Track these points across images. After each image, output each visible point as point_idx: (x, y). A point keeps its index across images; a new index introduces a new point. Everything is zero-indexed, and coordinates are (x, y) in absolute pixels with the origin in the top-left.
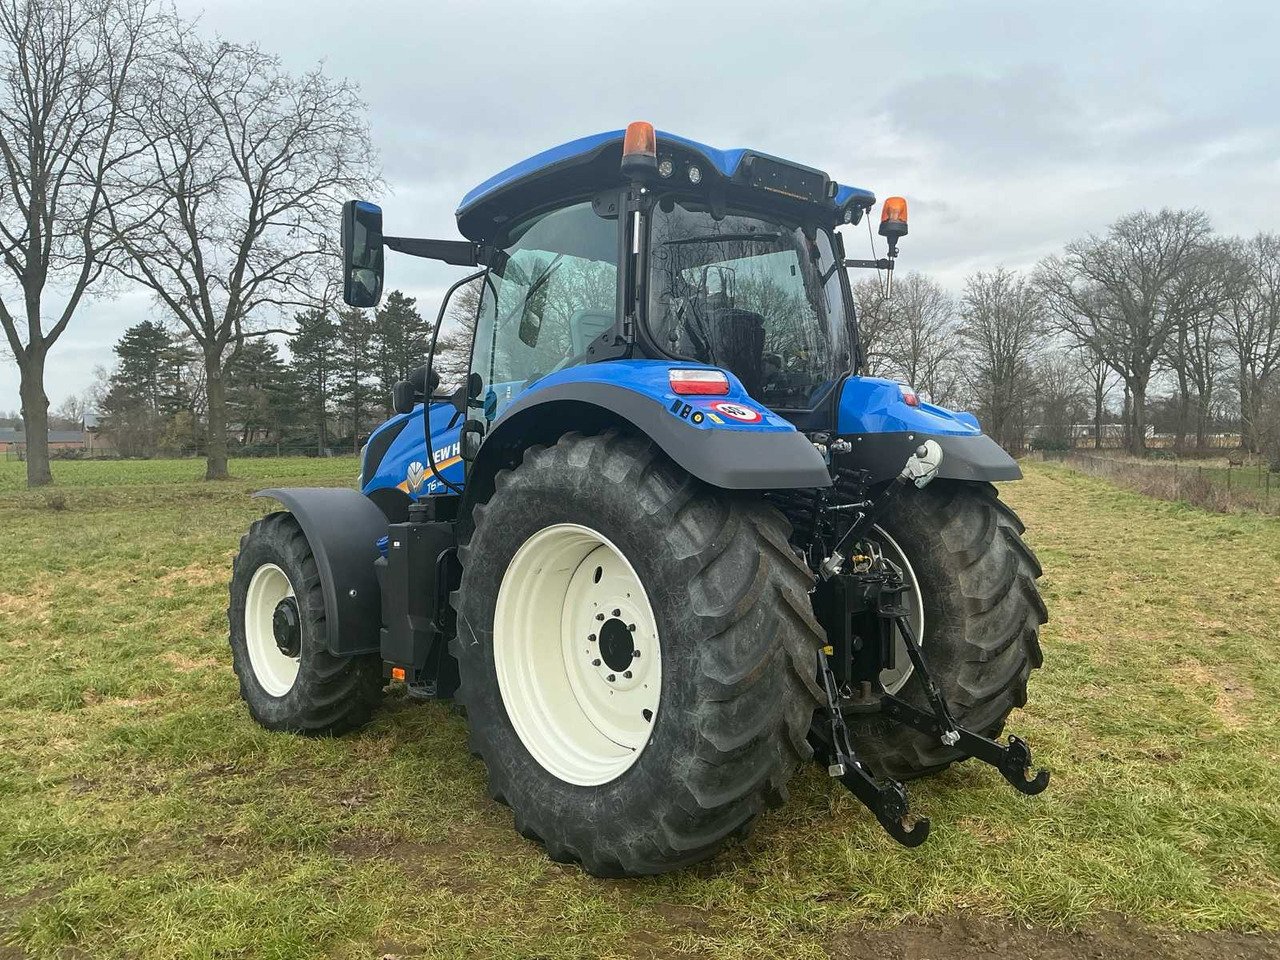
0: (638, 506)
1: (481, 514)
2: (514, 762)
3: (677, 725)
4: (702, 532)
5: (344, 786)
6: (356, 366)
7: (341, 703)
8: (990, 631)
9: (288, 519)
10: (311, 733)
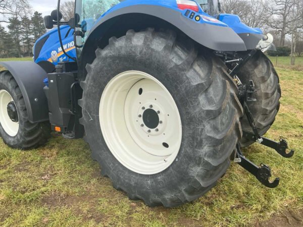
0: (171, 61)
1: (90, 68)
2: (112, 164)
3: (192, 154)
4: (203, 71)
5: (42, 171)
6: (27, 32)
7: (36, 138)
8: (270, 104)
9: (7, 73)
10: (26, 149)
